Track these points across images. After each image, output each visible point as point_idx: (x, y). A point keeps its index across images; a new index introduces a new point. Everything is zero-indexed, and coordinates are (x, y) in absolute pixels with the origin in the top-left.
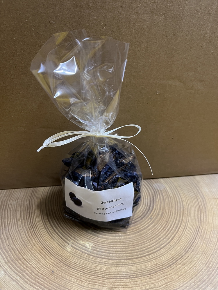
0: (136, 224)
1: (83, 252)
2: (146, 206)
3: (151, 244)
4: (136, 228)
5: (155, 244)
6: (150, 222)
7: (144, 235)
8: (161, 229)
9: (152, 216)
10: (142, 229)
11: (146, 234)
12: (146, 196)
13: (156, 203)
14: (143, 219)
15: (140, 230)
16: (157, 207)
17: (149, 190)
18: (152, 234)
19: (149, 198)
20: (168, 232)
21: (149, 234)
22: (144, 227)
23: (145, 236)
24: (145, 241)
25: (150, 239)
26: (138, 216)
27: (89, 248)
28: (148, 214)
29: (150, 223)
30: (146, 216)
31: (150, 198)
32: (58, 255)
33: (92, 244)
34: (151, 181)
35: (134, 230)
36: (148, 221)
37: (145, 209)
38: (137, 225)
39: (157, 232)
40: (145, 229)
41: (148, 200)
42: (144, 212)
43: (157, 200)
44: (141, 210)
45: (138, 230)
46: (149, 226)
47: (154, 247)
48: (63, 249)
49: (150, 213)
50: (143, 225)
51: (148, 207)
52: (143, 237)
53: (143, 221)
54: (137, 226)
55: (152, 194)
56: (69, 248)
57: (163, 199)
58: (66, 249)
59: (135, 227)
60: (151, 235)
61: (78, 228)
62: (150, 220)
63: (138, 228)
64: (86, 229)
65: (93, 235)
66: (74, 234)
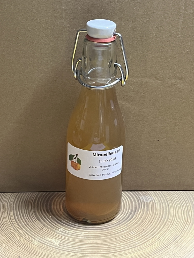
0: (108, 229)
1: (49, 246)
2: (125, 215)
3: (121, 245)
5: (124, 245)
6: (125, 229)
7: (114, 238)
8: (136, 235)
9: (128, 224)
11: (117, 237)
12: (128, 206)
13: (137, 213)
14: (118, 226)
16: (137, 217)
17: (133, 201)
18: (124, 238)
19: (130, 208)
20: (142, 238)
22: (117, 232)
23: (116, 239)
24: (115, 242)
25: (120, 242)
27: (56, 243)
28: (124, 222)
30: (122, 224)
31: (132, 209)
32: (25, 247)
33: (59, 241)
34: (139, 193)
35: (105, 234)
37: (123, 218)
39: (130, 236)
41: (128, 211)
43: (139, 211)
46: (123, 231)
47: (122, 247)
48: (30, 243)
49: (128, 222)
51: (126, 217)
53: (117, 228)
54: (109, 231)
55: (136, 205)
56: (35, 243)
57: (147, 210)
58: (33, 243)
59: (107, 231)
60: (122, 238)
61: (46, 229)
62: (125, 227)
63: (109, 233)
64: (55, 230)
65: (62, 234)
66: (41, 232)
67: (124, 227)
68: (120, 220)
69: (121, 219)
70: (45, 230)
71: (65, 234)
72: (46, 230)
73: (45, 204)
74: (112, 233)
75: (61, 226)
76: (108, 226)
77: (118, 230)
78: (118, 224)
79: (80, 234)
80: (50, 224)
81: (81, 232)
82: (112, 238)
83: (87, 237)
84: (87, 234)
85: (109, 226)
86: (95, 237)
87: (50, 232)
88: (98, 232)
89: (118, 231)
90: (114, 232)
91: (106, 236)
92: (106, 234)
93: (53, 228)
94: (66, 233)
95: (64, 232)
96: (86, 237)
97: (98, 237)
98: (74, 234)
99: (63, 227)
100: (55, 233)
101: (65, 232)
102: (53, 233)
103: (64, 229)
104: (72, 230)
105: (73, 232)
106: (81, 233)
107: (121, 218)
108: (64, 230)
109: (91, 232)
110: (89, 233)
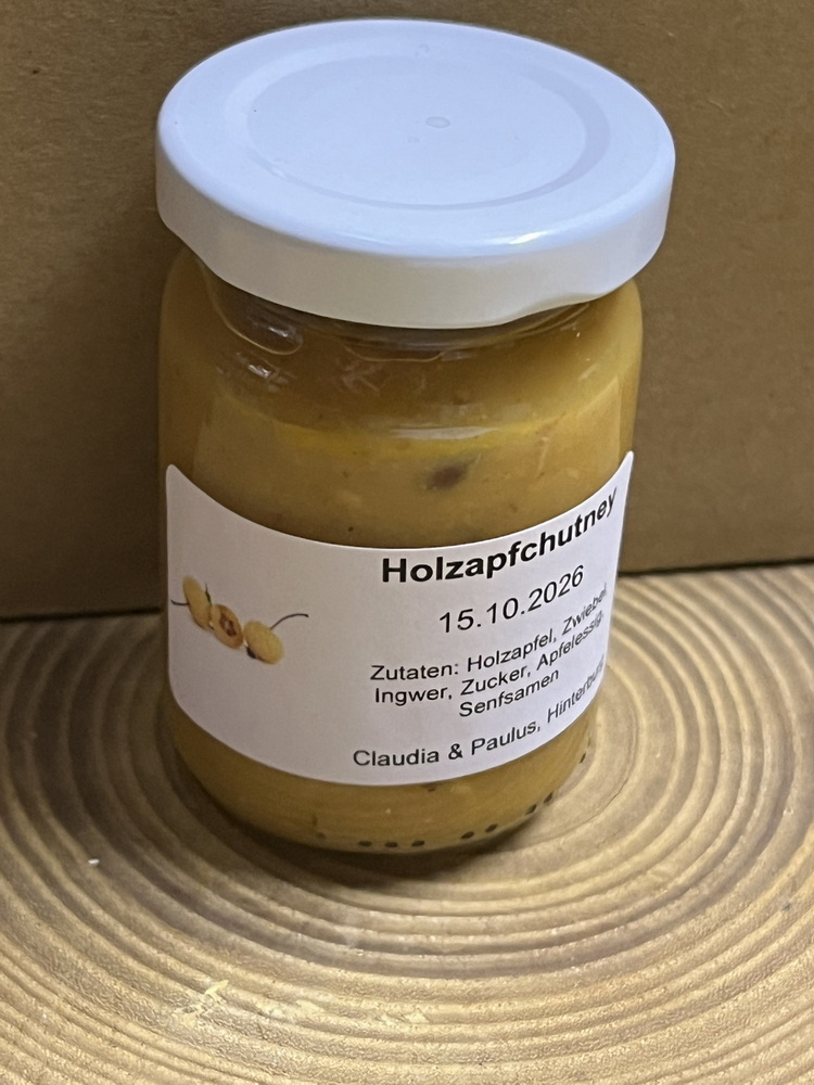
0: (638, 951)
2: (741, 800)
4: (639, 990)
6: (782, 940)
7: (717, 1048)
9: (794, 885)
10: (697, 994)
11: (738, 1037)
12: (743, 712)
14: (714, 911)
15: (680, 1002)
17: (769, 658)
19: (769, 733)
21: (773, 1036)
22: (719, 982)
23: (734, 1057)
26: (658, 887)
28: (756, 871)
29: (782, 950)
30: (741, 886)
31: (785, 736)
34: (795, 583)
35: (618, 1007)
36: (763, 931)
37: (730, 824)
38: (652, 960)
40: (726, 994)
41: (759, 754)
42: (722, 855)
44: (686, 835)
45: (658, 1003)
46: (768, 969)
49: (783, 862)
50: (711, 966)
51: (756, 813)
52: (711, 1065)
53: (710, 932)
54: (650, 973)
59: (632, 980)
61: (72, 995)
62: (778, 918)
63: (657, 993)
64: (154, 1005)
65: (225, 1050)
66: (30, 1042)
67: (773, 922)
68: (711, 851)
69: (719, 843)
70: (59, 1011)
71: (258, 1045)
72: (68, 1009)
73: (34, 735)
74: (679, 993)
75: (202, 957)
76: (632, 925)
77: (721, 959)
78: (706, 890)
79: (388, 1025)
80: (101, 942)
81: (395, 1008)
82: (695, 1044)
83: (465, 1059)
84: (457, 1020)
85: (632, 918)
86: (542, 1052)
87: (107, 1032)
88: (553, 992)
89: (724, 970)
90: (697, 987)
91: (638, 1031)
92: (628, 1003)
93: (133, 982)
94: (262, 1033)
95: (244, 1014)
96: (452, 1059)
97: (567, 1048)
98: (338, 1038)
99: (229, 968)
100: (163, 1042)
101: (254, 1017)
102: (144, 1034)
103: (236, 982)
104: (314, 994)
105: (327, 1007)
106: (400, 1018)
107: (717, 834)
108: (243, 996)
109: (488, 999)
110: (474, 1009)
